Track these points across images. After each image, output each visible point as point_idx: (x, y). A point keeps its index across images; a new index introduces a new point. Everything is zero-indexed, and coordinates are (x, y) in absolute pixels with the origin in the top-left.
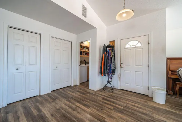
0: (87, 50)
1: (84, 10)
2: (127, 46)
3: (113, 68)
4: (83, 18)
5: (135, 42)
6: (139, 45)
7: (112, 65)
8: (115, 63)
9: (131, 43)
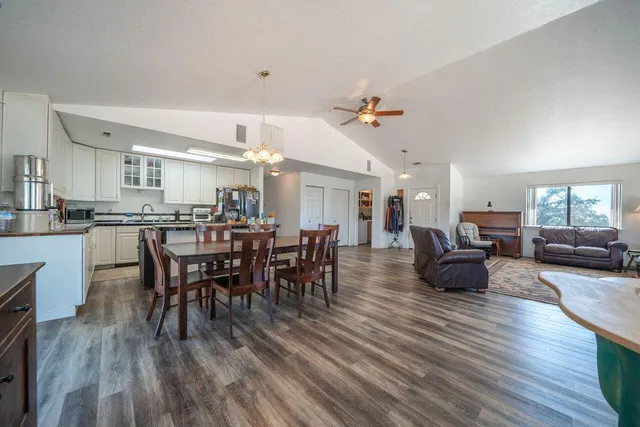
0: (365, 198)
1: (369, 163)
2: (417, 198)
3: (400, 224)
4: (368, 173)
5: (425, 194)
6: (428, 197)
7: (400, 219)
8: (403, 217)
9: (420, 194)
